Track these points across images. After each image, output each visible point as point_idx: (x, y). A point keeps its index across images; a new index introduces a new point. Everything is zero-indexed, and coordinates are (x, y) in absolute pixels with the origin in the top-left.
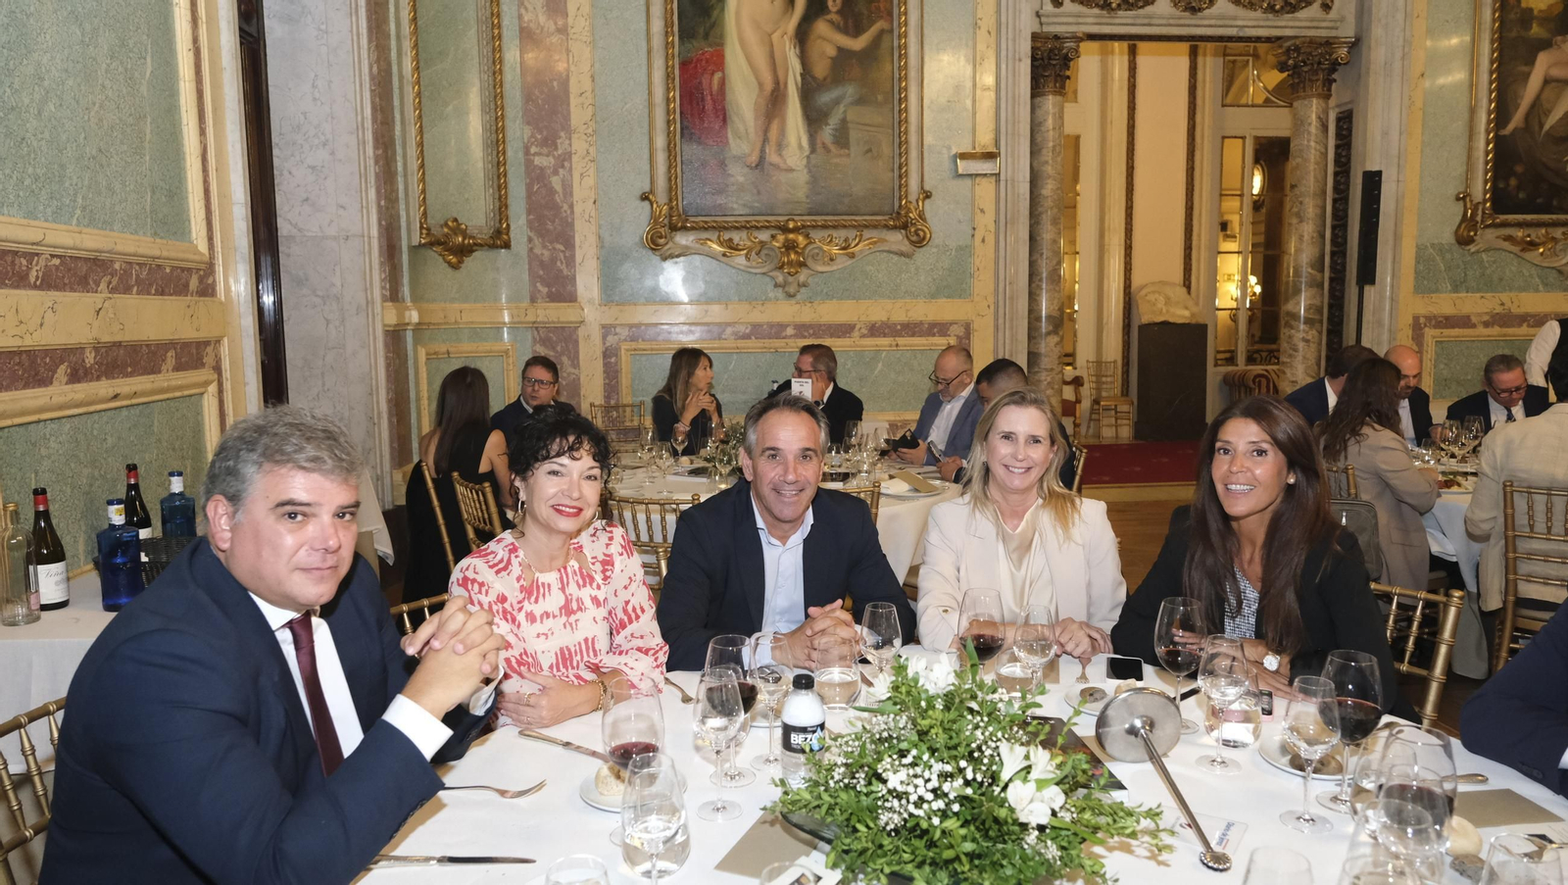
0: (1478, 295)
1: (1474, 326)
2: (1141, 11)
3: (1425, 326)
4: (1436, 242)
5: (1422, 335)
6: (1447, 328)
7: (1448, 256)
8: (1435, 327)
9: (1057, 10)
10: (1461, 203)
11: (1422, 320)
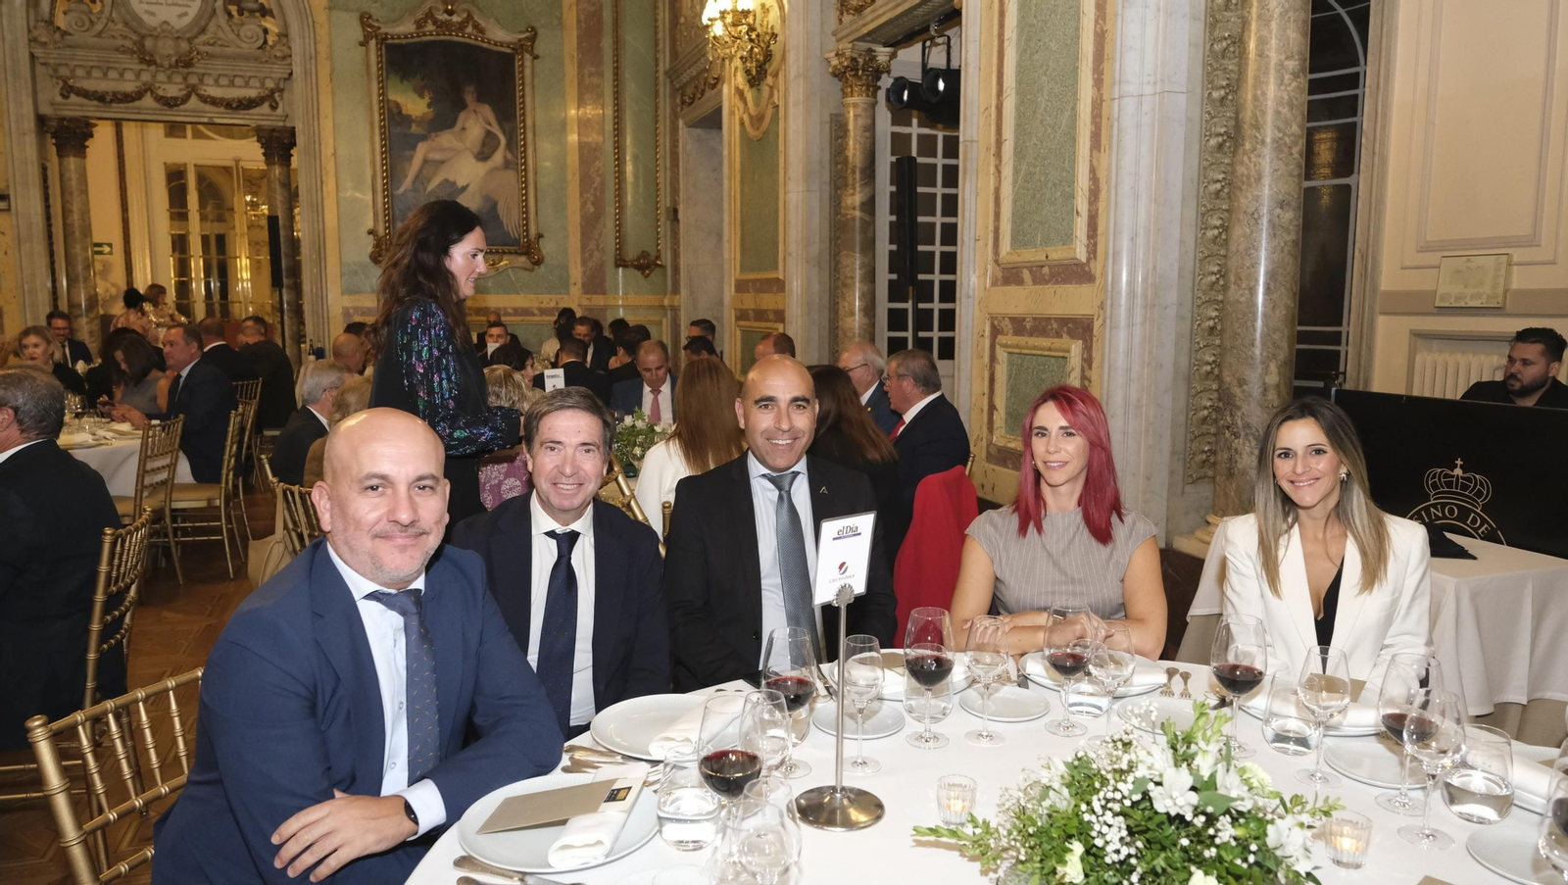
2: (131, 104)
4: (356, 261)
7: (364, 269)
9: (64, 101)
10: (371, 237)
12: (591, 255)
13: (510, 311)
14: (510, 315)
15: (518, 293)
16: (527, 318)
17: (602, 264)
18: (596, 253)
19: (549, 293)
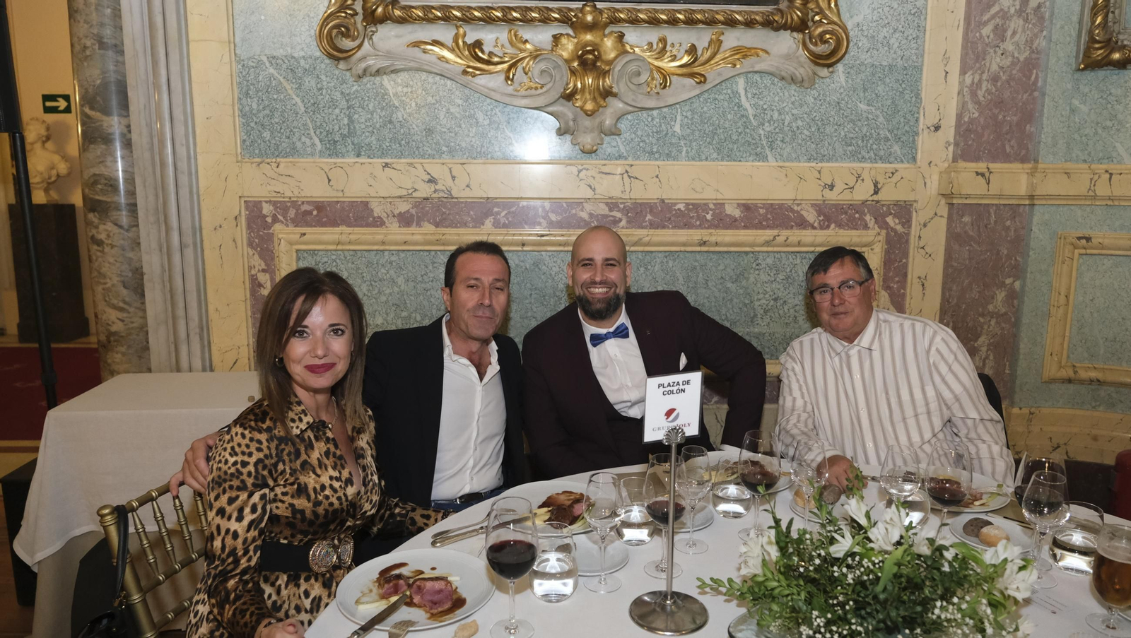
0: (378, 161)
1: (379, 223)
3: (275, 220)
4: (280, 53)
5: (270, 237)
6: (323, 225)
7: (309, 82)
8: (296, 222)
11: (267, 209)
12: (1000, 33)
13: (733, 211)
14: (732, 224)
15: (761, 157)
16: (785, 233)
17: (1031, 64)
18: (1016, 23)
19: (855, 156)
